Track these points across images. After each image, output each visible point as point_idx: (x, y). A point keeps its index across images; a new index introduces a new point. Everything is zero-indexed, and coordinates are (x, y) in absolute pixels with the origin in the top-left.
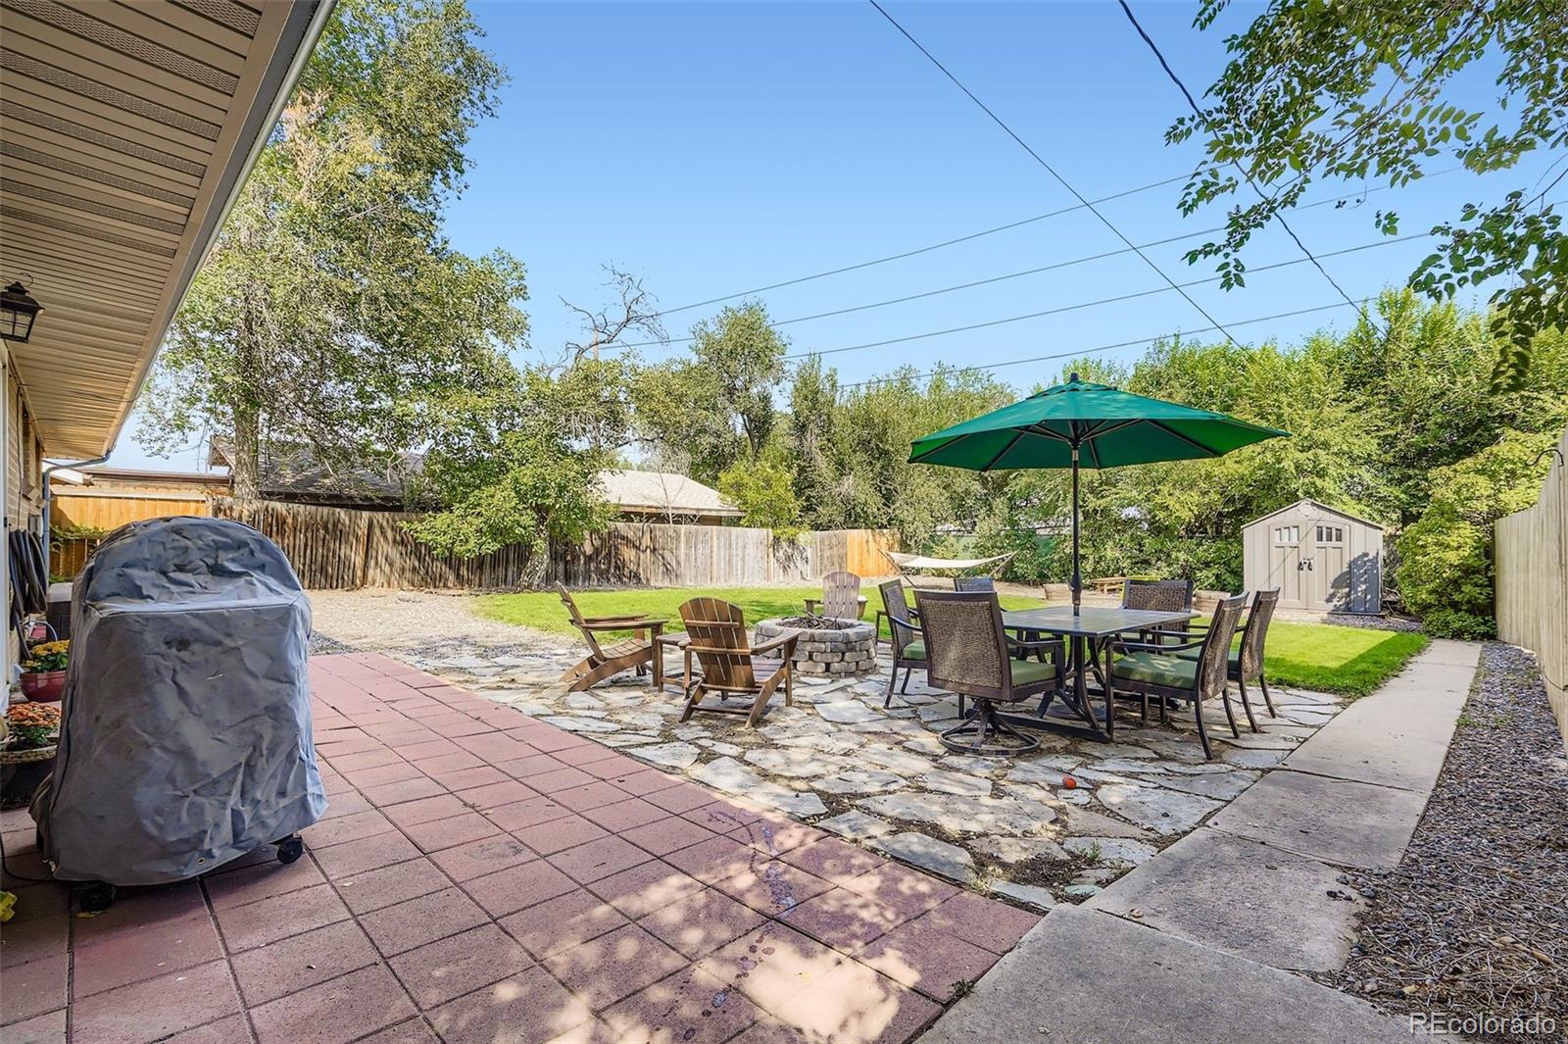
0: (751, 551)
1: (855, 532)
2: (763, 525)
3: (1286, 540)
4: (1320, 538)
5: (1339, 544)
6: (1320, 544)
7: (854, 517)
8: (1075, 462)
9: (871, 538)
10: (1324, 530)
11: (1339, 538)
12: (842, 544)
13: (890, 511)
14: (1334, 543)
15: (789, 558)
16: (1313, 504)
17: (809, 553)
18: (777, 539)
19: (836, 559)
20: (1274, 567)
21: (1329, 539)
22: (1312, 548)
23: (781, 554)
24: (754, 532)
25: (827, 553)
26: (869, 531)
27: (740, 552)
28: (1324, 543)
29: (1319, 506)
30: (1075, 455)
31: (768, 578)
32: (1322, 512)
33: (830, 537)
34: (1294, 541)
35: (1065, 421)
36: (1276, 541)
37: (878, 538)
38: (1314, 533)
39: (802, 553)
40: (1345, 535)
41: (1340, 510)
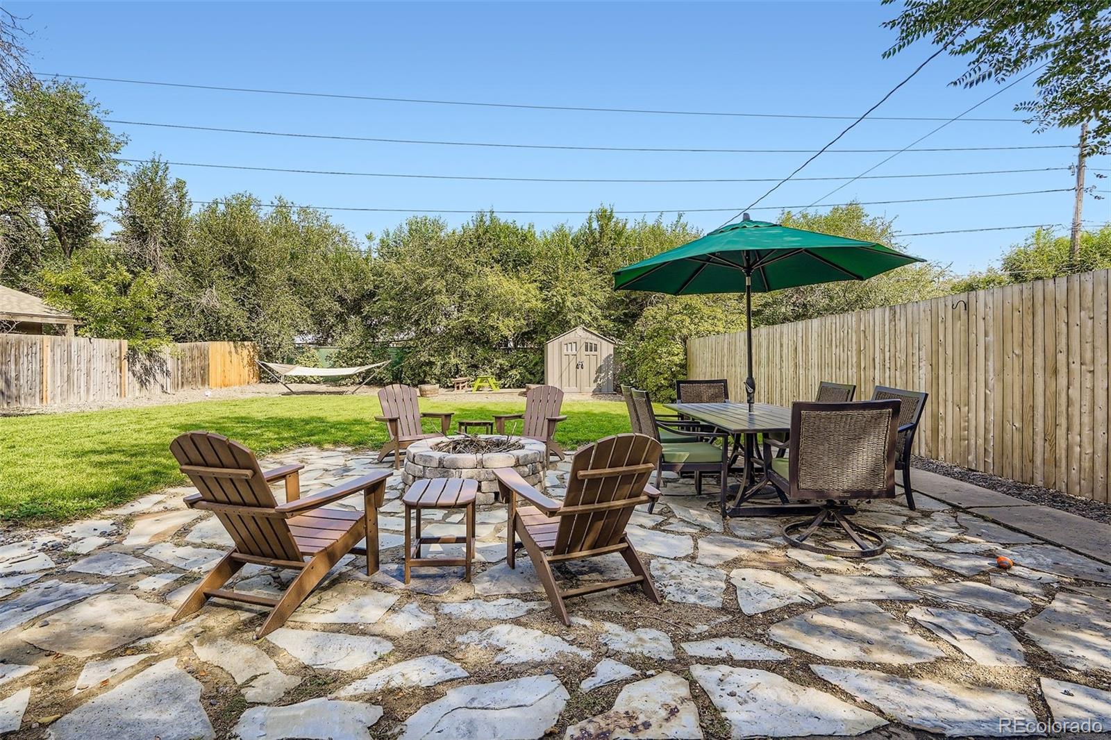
0: (99, 365)
1: (218, 344)
2: (117, 335)
3: (570, 351)
4: (587, 350)
5: (596, 353)
6: (587, 353)
7: (216, 330)
8: (749, 286)
9: (233, 350)
10: (589, 345)
11: (595, 350)
12: (204, 355)
13: (254, 325)
14: (593, 353)
15: (147, 371)
17: (170, 365)
18: (133, 351)
19: (197, 371)
20: (564, 368)
21: (591, 350)
22: (583, 355)
23: (138, 367)
24: (102, 345)
25: (188, 365)
26: (231, 343)
27: (83, 366)
28: (589, 353)
29: (587, 331)
30: (748, 282)
31: (121, 394)
33: (191, 349)
34: (574, 351)
35: (738, 253)
36: (565, 351)
37: (239, 350)
38: (584, 348)
39: (161, 366)
40: (599, 347)
41: (596, 332)
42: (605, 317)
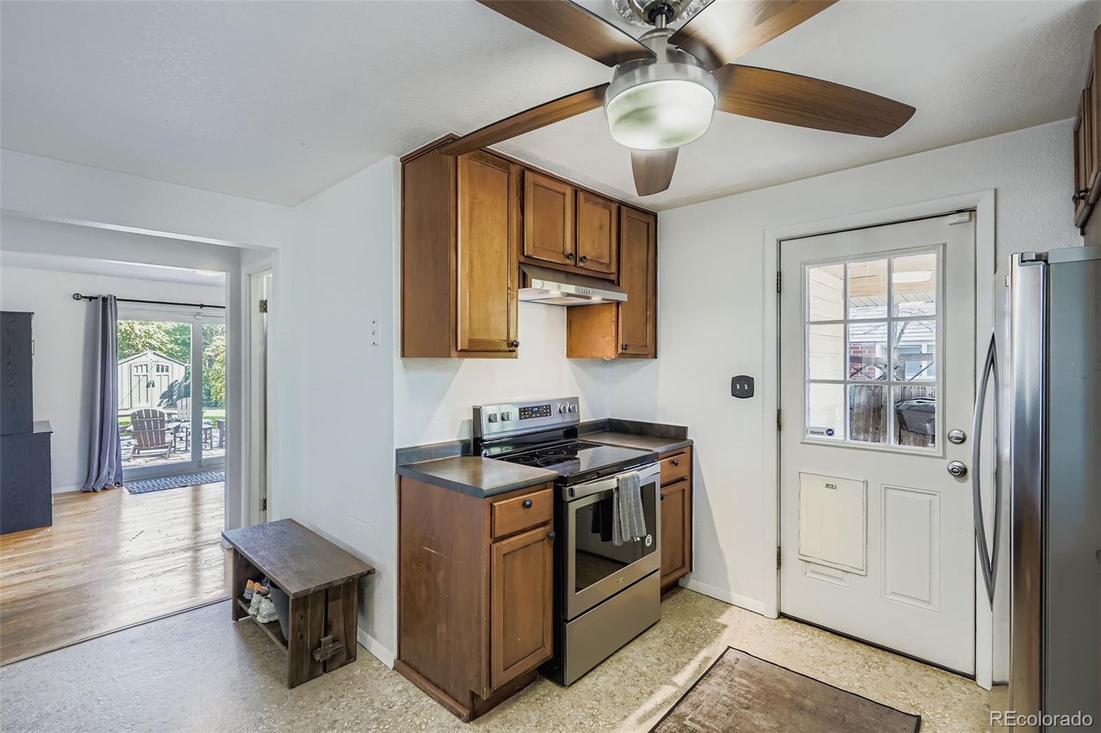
3: (140, 372)
4: (158, 371)
5: (167, 373)
6: (158, 374)
10: (160, 367)
11: (167, 371)
14: (165, 373)
16: (155, 353)
20: (134, 387)
21: (163, 371)
22: (154, 376)
28: (160, 373)
29: (157, 355)
32: (159, 358)
34: (145, 373)
36: (135, 372)
38: (155, 368)
40: (170, 369)
41: (165, 355)
42: (171, 342)
